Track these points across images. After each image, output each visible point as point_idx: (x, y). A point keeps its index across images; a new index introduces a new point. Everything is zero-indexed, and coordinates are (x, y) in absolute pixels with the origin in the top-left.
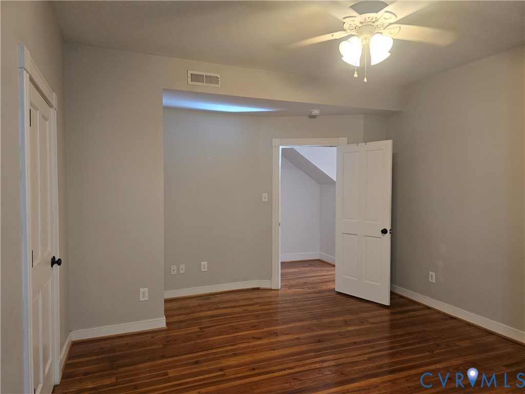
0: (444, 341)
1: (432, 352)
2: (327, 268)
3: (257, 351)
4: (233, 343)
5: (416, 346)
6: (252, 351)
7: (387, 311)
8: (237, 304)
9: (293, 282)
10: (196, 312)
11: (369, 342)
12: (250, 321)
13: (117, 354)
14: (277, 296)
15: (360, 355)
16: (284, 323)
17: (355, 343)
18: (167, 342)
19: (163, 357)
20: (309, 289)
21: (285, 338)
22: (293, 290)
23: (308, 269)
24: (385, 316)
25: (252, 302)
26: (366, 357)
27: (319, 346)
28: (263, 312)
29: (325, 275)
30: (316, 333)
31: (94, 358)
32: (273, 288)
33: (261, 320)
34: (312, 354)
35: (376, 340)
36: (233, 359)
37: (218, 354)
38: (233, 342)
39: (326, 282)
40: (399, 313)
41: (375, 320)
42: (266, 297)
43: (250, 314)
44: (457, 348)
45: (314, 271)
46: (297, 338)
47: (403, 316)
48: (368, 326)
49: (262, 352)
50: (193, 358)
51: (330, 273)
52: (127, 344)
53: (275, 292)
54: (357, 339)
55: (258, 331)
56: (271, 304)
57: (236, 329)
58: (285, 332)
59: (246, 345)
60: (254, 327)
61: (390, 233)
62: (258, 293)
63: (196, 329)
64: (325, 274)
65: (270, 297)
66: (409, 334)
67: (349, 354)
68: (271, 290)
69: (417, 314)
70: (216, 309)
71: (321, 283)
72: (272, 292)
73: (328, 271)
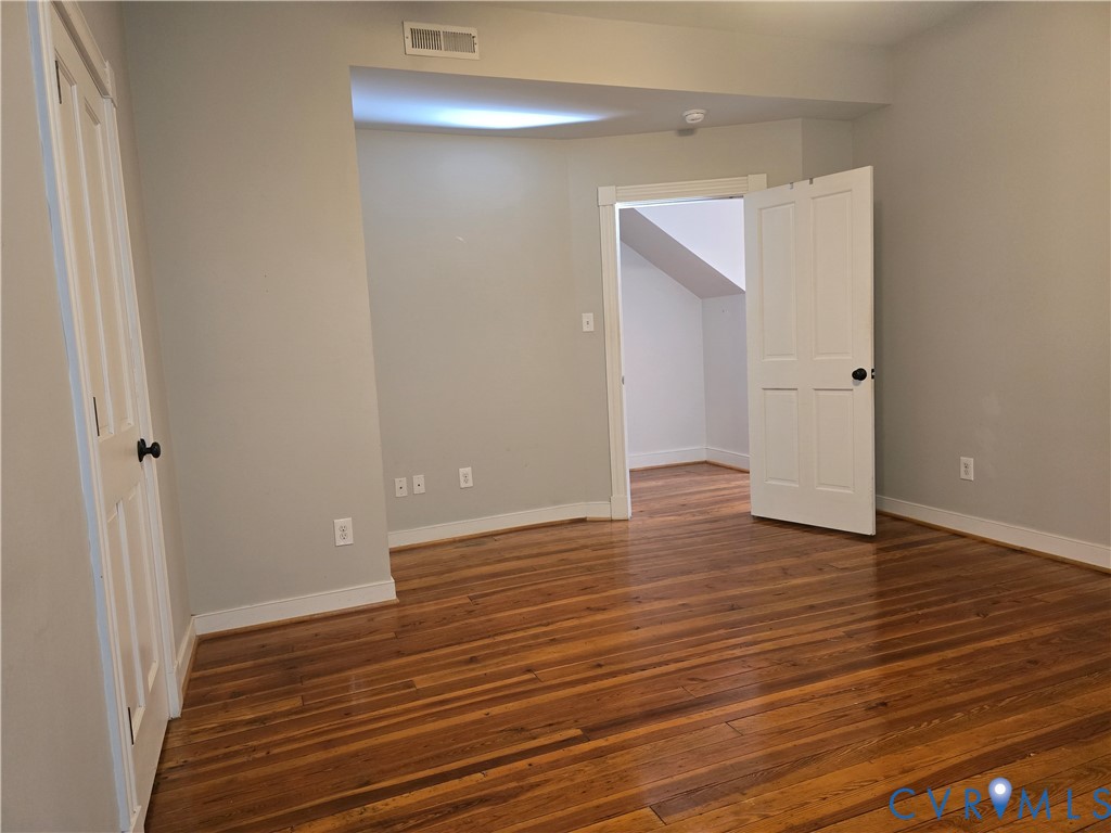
0: (1007, 593)
1: (985, 616)
2: (726, 476)
3: (600, 633)
4: (545, 622)
5: (946, 606)
6: (590, 632)
7: (869, 547)
8: (545, 550)
9: (657, 506)
10: (456, 570)
11: (841, 603)
12: (577, 579)
13: (299, 653)
14: (626, 531)
15: (827, 628)
16: (651, 580)
17: (812, 607)
18: (404, 626)
19: (399, 654)
20: (694, 516)
21: (657, 605)
22: (658, 520)
23: (687, 479)
24: (867, 555)
25: (574, 546)
26: (840, 632)
27: (735, 616)
28: (601, 561)
29: (724, 489)
30: (722, 594)
31: (249, 664)
32: (614, 518)
33: (599, 576)
34: (722, 632)
35: (858, 600)
36: (551, 649)
37: (517, 643)
38: (545, 618)
39: (728, 500)
40: (898, 547)
41: (847, 564)
42: (604, 535)
43: (574, 566)
44: (1036, 604)
45: (699, 483)
46: (683, 605)
47: (906, 553)
48: (834, 575)
49: (610, 633)
50: (464, 652)
51: (733, 484)
52: (316, 635)
53: (620, 524)
54: (813, 601)
55: (598, 595)
56: (614, 547)
57: (549, 596)
58: (656, 596)
59: (575, 622)
60: (585, 590)
61: (873, 377)
62: (584, 528)
63: (462, 599)
64: (722, 486)
65: (611, 534)
66: (926, 585)
67: (803, 628)
68: (612, 521)
69: (938, 548)
70: (500, 561)
71: (716, 503)
72: (615, 525)
73: (729, 481)
